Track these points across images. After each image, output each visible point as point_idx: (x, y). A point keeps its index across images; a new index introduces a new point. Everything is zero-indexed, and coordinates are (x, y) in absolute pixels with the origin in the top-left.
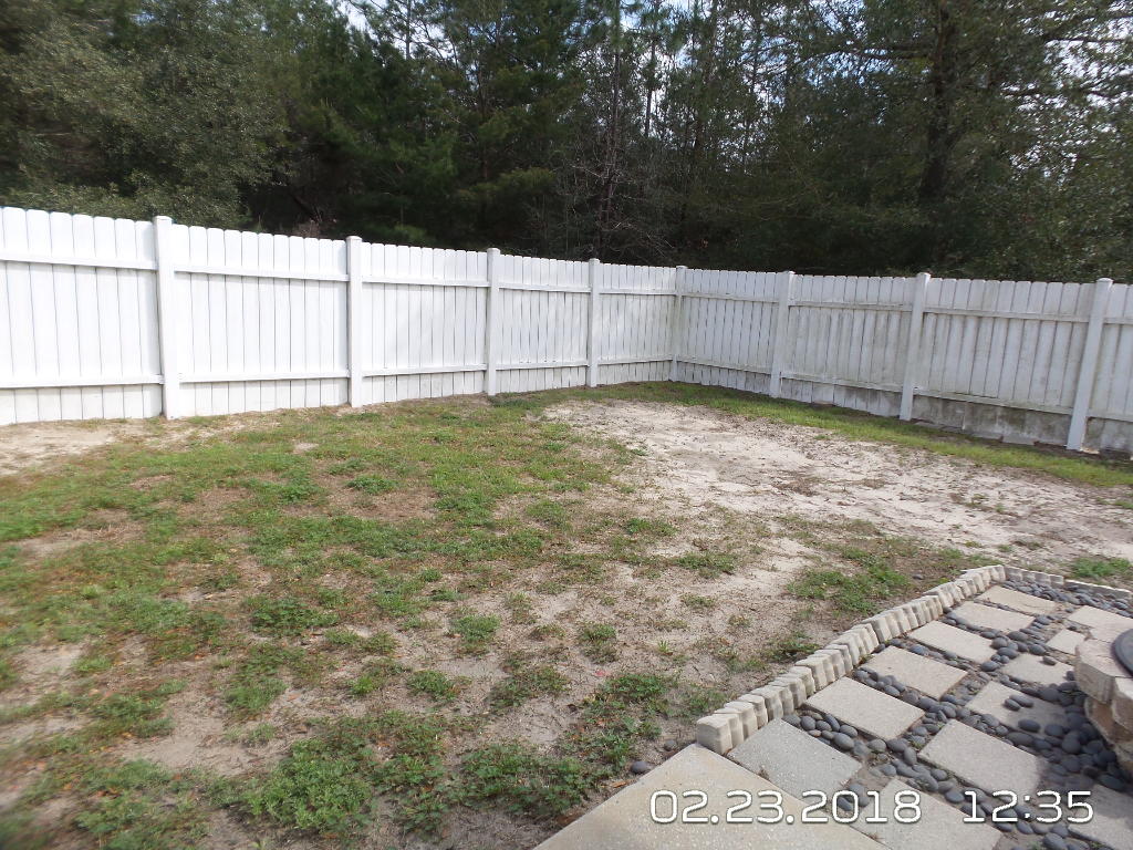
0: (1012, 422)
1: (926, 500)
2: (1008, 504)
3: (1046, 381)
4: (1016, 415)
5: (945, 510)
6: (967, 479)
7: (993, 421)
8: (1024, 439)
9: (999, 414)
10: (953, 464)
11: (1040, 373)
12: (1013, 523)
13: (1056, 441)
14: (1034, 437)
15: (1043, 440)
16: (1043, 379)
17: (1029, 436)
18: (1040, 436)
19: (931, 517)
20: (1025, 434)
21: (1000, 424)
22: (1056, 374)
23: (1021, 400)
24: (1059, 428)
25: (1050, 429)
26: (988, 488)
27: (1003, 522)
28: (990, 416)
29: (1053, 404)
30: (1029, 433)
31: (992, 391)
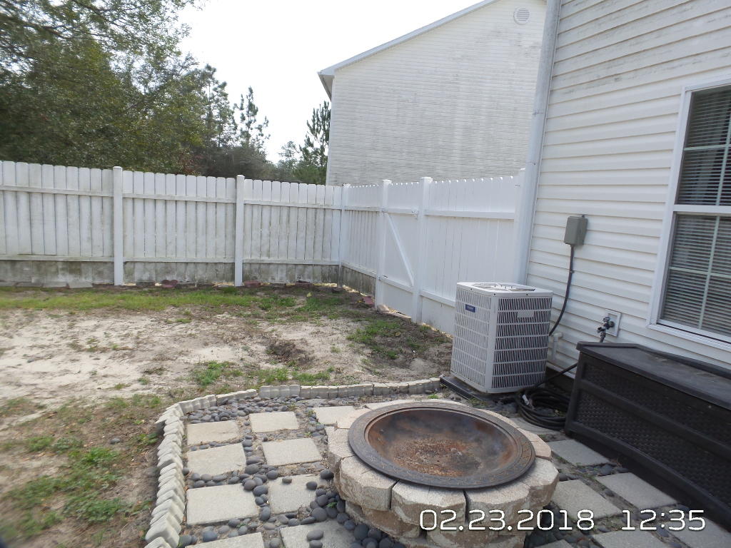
0: (71, 272)
1: (51, 356)
2: (117, 341)
3: (91, 239)
4: (73, 266)
5: (73, 361)
6: (71, 327)
7: (57, 272)
8: (84, 283)
9: (60, 267)
10: (53, 316)
11: (85, 234)
12: (131, 356)
13: (106, 281)
14: (90, 280)
15: (97, 282)
16: (88, 238)
17: (87, 280)
18: (94, 279)
19: (67, 372)
20: (83, 280)
21: (63, 274)
22: (97, 234)
23: (74, 255)
24: (106, 272)
25: (100, 274)
26: (92, 331)
27: (123, 357)
28: (53, 269)
29: (98, 256)
30: (85, 278)
31: (51, 250)
